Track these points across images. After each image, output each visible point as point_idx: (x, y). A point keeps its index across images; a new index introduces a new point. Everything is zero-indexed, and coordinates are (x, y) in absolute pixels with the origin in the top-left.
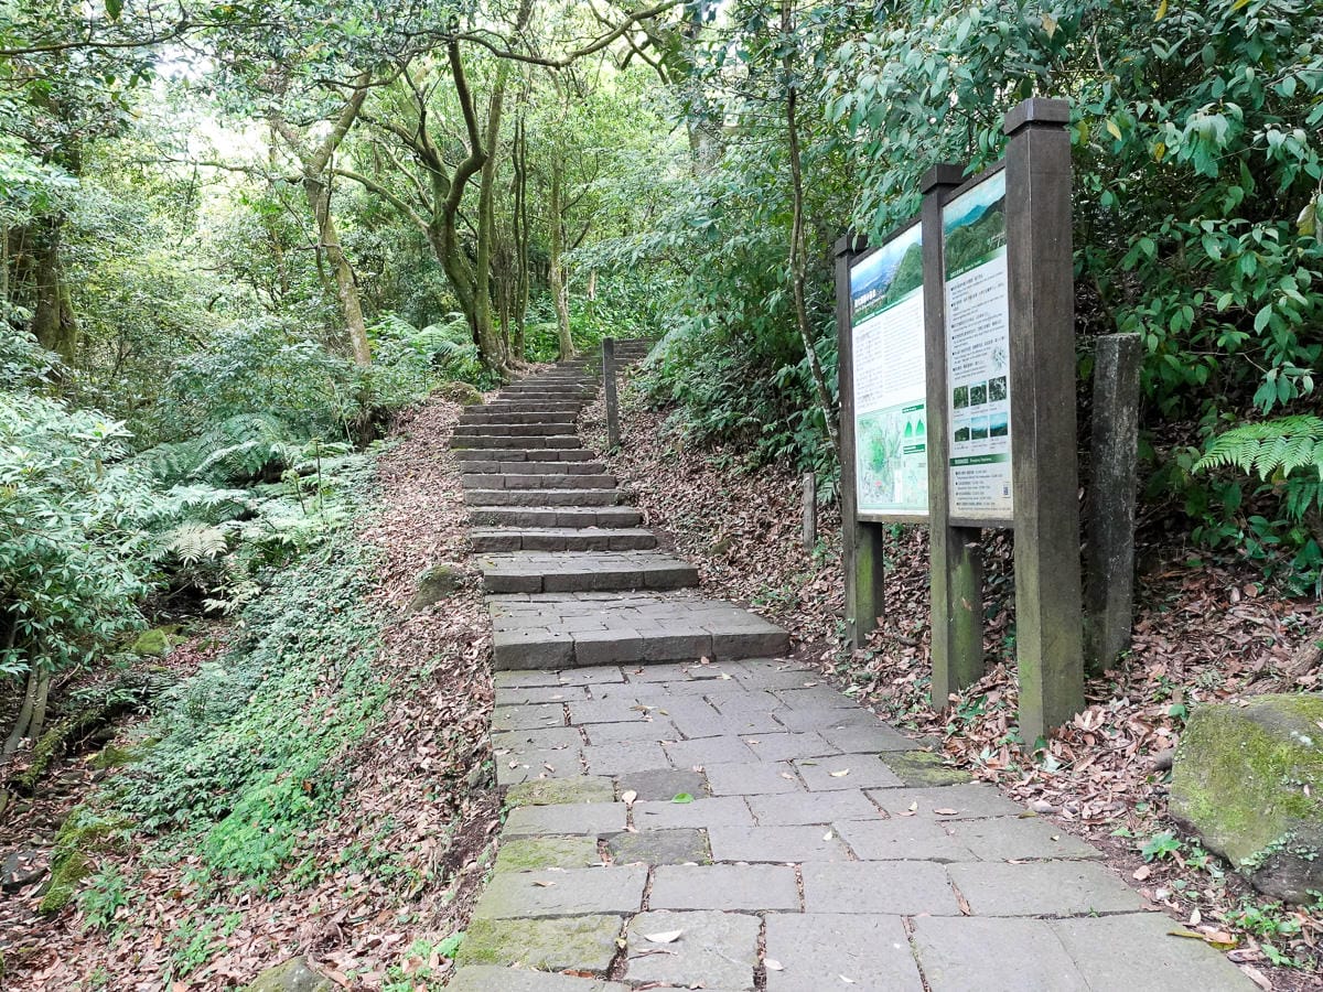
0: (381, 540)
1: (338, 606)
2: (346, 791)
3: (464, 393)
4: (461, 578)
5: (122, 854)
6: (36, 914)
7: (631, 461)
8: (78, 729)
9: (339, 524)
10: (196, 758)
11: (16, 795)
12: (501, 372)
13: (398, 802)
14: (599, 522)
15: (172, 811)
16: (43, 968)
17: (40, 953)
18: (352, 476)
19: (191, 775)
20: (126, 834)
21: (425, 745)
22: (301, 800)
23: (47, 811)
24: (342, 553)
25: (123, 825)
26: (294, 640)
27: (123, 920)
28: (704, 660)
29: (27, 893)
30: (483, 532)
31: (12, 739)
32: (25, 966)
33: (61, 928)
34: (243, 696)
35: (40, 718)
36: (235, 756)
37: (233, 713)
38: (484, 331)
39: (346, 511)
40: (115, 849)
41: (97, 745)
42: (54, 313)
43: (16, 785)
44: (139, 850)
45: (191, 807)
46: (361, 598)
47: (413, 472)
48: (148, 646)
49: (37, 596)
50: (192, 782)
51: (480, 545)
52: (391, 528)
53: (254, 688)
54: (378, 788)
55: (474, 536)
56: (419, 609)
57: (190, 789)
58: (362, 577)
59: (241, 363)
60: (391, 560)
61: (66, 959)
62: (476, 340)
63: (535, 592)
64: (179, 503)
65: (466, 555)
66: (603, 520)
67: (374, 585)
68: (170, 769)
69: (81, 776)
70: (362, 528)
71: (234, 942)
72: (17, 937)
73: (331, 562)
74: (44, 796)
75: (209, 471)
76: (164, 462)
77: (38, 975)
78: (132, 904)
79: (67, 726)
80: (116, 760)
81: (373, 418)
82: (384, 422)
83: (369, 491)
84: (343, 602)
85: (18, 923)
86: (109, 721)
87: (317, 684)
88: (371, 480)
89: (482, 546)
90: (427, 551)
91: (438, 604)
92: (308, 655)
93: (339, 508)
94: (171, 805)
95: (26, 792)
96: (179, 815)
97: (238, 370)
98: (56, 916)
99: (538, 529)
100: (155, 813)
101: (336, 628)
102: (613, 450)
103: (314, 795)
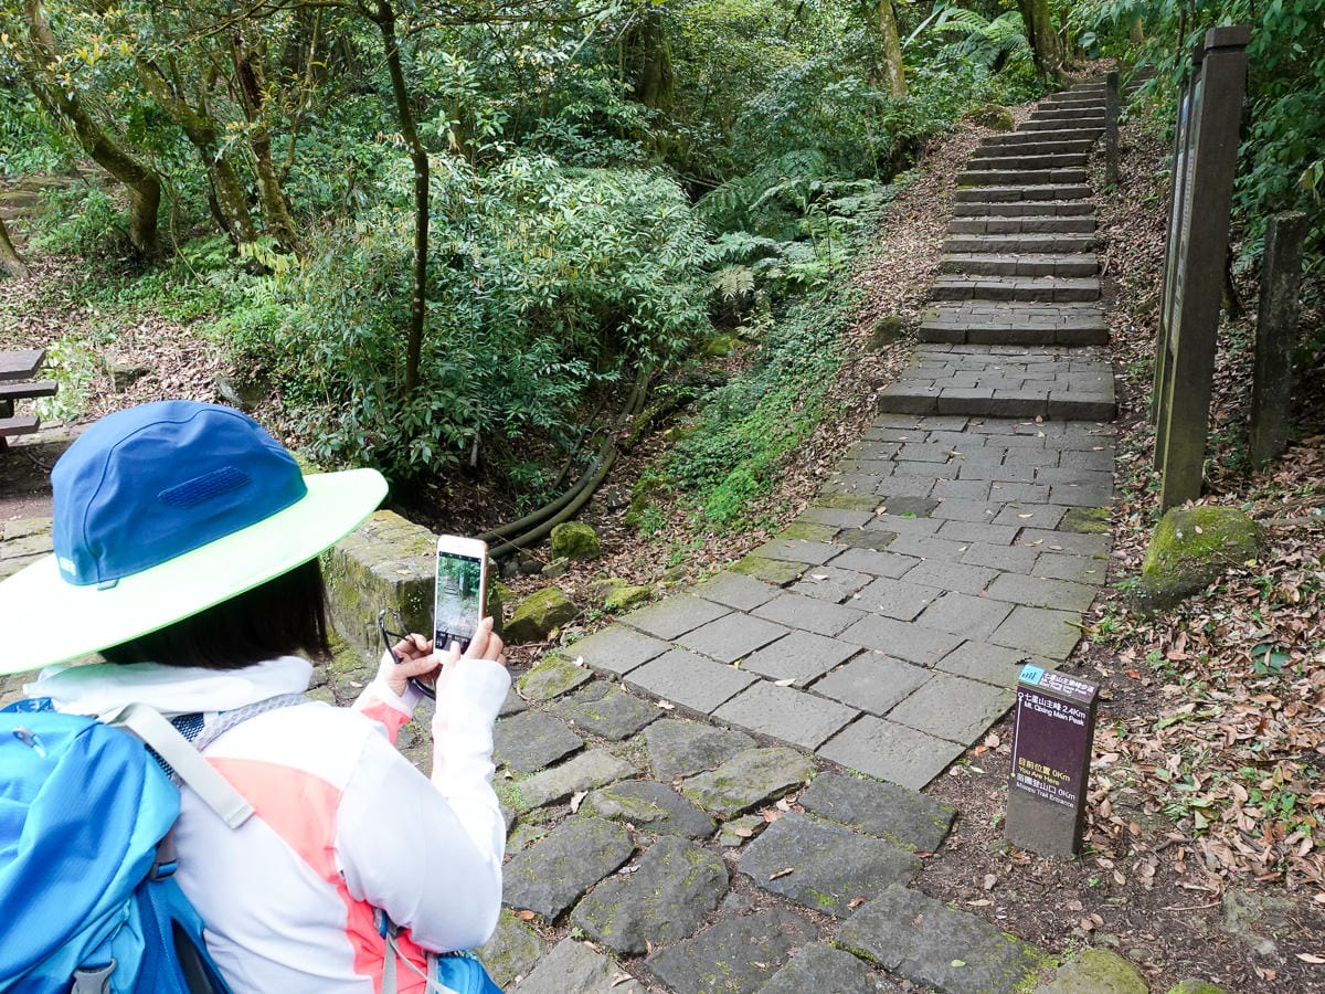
0: (868, 283)
1: (823, 340)
2: (777, 481)
3: (993, 116)
4: (904, 328)
5: (666, 499)
6: (622, 526)
7: (1121, 201)
8: (659, 413)
9: (842, 266)
10: (714, 445)
11: (620, 453)
12: (1056, 74)
13: (798, 493)
14: (1056, 271)
15: (696, 477)
16: (618, 554)
17: (620, 546)
18: (866, 216)
19: (709, 455)
20: (669, 487)
21: (823, 459)
22: (752, 483)
23: (636, 466)
24: (836, 294)
25: (668, 482)
26: (790, 364)
27: (658, 536)
28: (1039, 419)
29: (619, 513)
30: (946, 282)
31: (623, 415)
32: (611, 552)
33: (633, 535)
34: (752, 403)
35: (640, 402)
36: (735, 446)
37: (746, 415)
38: (1040, 31)
39: (848, 255)
40: (663, 495)
41: (670, 424)
42: (657, 67)
43: (621, 447)
44: (676, 498)
45: (707, 477)
46: (841, 335)
47: (915, 213)
48: (719, 348)
49: (633, 320)
50: (708, 460)
51: (939, 294)
52: (879, 272)
53: (760, 398)
54: (792, 483)
55: (935, 286)
56: (871, 351)
57: (706, 464)
58: (844, 316)
59: (793, 104)
60: (871, 302)
61: (630, 552)
62: (1032, 42)
63: (959, 343)
64: (725, 249)
65: (924, 304)
66: (1060, 270)
67: (852, 324)
68: (699, 450)
69: (659, 445)
70: (857, 270)
71: (696, 556)
72: (611, 536)
73: (827, 301)
74: (636, 456)
75: (765, 204)
76: (734, 195)
77: (616, 557)
78: (663, 528)
79: (654, 410)
80: (678, 436)
81: (905, 148)
82: (914, 152)
83: (875, 231)
84: (826, 337)
85: (613, 529)
86: (681, 407)
87: (795, 401)
88: (879, 221)
89: (940, 295)
90: (897, 297)
91: (885, 348)
92: (798, 377)
93: (843, 251)
94: (695, 473)
95: (627, 452)
96: (699, 481)
97: (791, 111)
98: (631, 528)
99: (997, 278)
100: (687, 477)
101: (819, 358)
102: (1109, 188)
103: (759, 481)
